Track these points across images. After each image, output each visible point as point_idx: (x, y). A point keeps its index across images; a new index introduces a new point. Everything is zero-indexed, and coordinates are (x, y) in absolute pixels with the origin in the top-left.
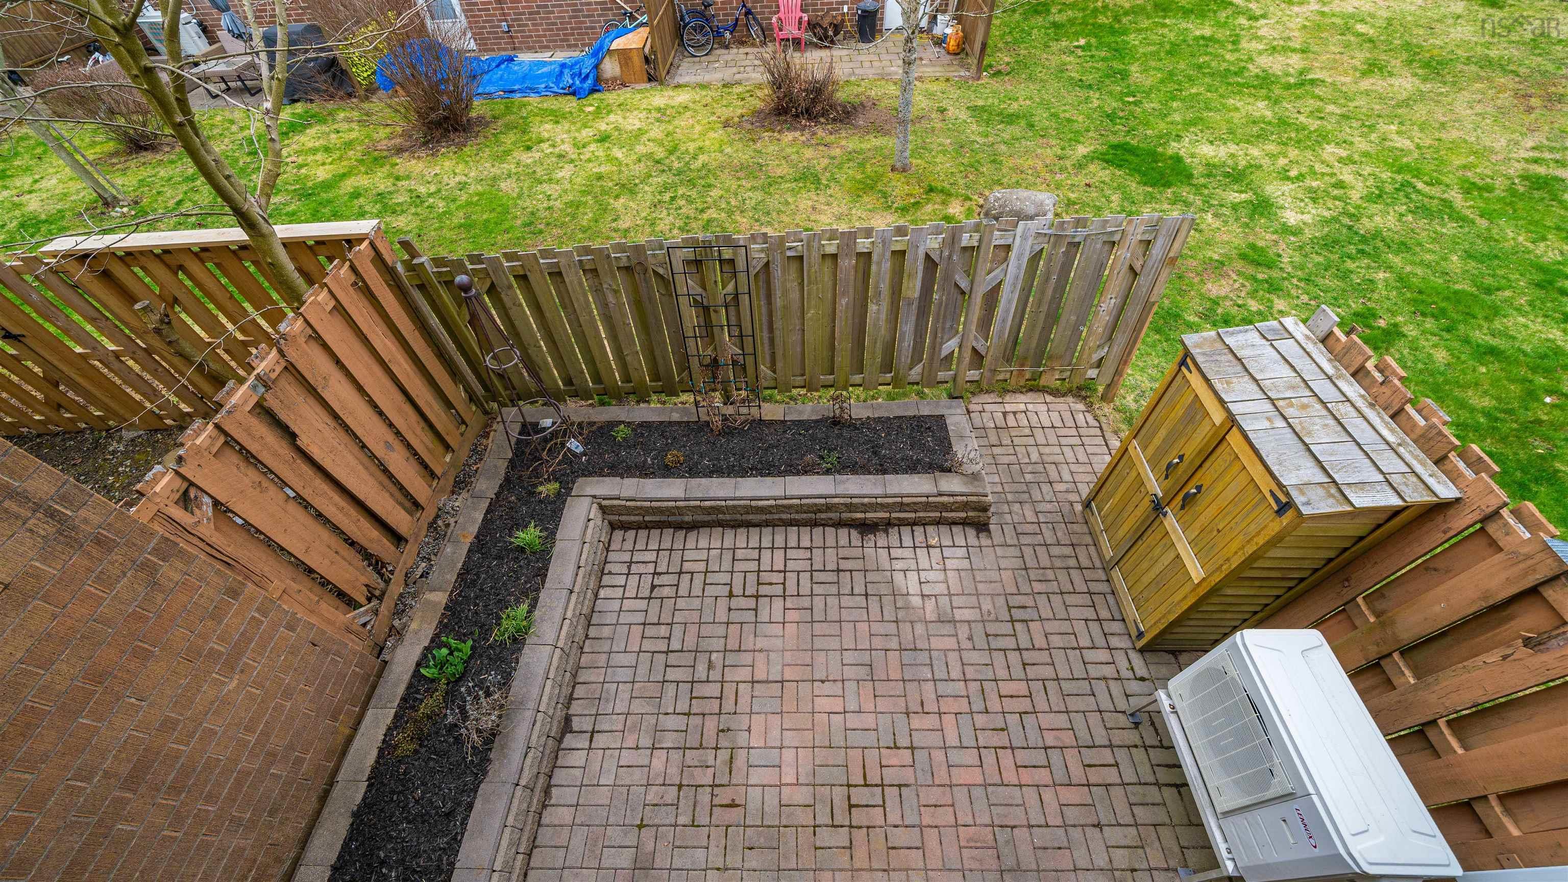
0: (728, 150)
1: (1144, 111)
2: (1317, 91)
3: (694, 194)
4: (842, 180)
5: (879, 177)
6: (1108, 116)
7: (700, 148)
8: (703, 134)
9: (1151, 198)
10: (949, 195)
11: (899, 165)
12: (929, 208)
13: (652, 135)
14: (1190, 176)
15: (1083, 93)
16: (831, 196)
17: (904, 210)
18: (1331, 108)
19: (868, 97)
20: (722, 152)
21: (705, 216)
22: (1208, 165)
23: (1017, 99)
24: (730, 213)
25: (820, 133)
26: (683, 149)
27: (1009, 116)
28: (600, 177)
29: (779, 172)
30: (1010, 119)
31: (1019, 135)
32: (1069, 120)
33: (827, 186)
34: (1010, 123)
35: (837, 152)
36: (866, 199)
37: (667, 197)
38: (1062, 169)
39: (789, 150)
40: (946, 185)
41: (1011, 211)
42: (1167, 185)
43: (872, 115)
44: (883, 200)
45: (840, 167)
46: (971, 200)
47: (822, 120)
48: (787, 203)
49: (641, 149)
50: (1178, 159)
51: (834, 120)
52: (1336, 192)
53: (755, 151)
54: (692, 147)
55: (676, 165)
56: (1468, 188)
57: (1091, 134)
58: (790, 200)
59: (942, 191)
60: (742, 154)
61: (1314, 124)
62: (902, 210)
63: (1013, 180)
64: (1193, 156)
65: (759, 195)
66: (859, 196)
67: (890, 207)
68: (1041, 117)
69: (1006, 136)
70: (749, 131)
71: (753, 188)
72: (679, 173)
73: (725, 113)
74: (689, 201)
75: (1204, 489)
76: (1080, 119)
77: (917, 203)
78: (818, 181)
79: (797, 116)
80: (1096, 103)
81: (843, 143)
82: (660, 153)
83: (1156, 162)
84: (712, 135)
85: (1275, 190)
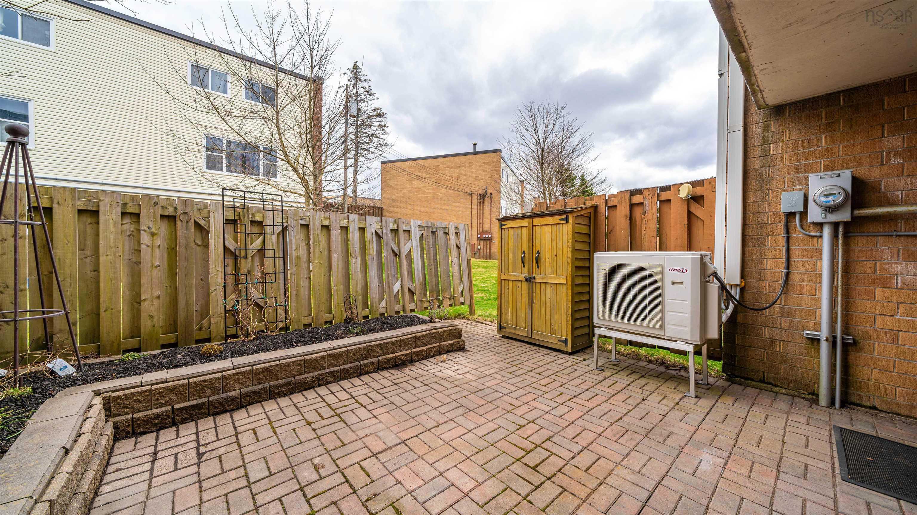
75: (540, 251)
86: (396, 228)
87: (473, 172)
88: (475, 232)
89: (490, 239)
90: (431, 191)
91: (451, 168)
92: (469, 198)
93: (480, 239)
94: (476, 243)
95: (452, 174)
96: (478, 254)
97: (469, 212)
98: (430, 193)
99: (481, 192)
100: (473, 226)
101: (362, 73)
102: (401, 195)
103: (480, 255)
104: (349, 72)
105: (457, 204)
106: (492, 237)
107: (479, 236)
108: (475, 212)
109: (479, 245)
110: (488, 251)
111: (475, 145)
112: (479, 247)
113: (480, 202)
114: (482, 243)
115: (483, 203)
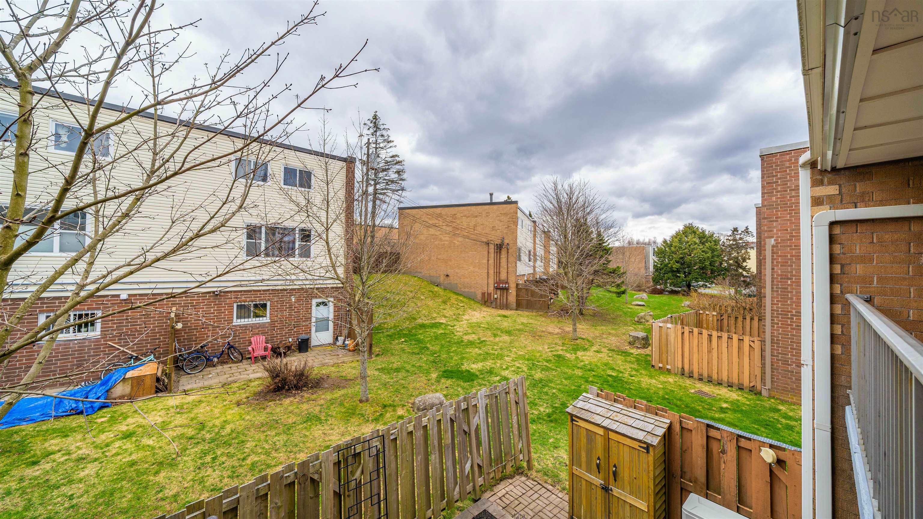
0: (248, 417)
1: (444, 358)
2: (487, 343)
3: (232, 450)
4: (334, 414)
5: (354, 408)
6: (433, 362)
7: (225, 421)
8: (223, 413)
9: (472, 387)
10: (395, 406)
11: (364, 399)
12: (388, 415)
13: (177, 422)
14: (477, 376)
15: (417, 356)
16: (331, 424)
17: (376, 420)
18: (495, 347)
19: (323, 374)
20: (244, 419)
21: (249, 461)
22: (479, 371)
23: (394, 363)
24: (268, 454)
25: (306, 395)
26: (210, 424)
27: (396, 369)
28: (133, 464)
29: (290, 421)
30: (397, 370)
31: (405, 375)
32: (420, 366)
33: (326, 420)
34: (399, 372)
35: (322, 402)
36: (352, 420)
37: (208, 459)
38: (433, 384)
39: (291, 408)
40: (390, 402)
41: (429, 404)
42: (473, 380)
43: (330, 381)
44: (362, 418)
45: (328, 408)
46: (405, 406)
47: (305, 389)
48: (306, 436)
49: (169, 434)
50: (469, 371)
51: (312, 387)
52: (520, 370)
53: (267, 413)
54: (217, 422)
55: (208, 436)
56: (547, 361)
57: (432, 369)
58: (307, 434)
59: (390, 405)
60: (261, 417)
61: (496, 353)
62: (375, 420)
63: (417, 393)
64: (472, 369)
65: (283, 437)
66: (348, 420)
67: (368, 421)
68: (408, 367)
69: (400, 377)
70: (257, 404)
71: (277, 434)
72: (213, 440)
73: (235, 398)
74: (229, 456)
75: (617, 465)
76: (424, 365)
77: (381, 414)
78: (318, 419)
79: (289, 389)
80: (425, 359)
81: (323, 397)
82: (190, 432)
83: (463, 373)
84: (231, 412)
85: (505, 373)
87: (489, 222)
88: (491, 281)
89: (507, 289)
90: (447, 238)
91: (468, 217)
92: (486, 247)
93: (497, 288)
94: (493, 292)
95: (469, 222)
96: (494, 303)
97: (485, 261)
98: (447, 241)
99: (498, 242)
100: (490, 275)
101: (381, 123)
102: (418, 241)
103: (496, 304)
104: (368, 123)
105: (474, 253)
106: (508, 287)
107: (496, 285)
108: (491, 262)
109: (496, 294)
110: (505, 300)
111: (491, 195)
112: (496, 296)
113: (497, 252)
114: (499, 292)
115: (500, 252)
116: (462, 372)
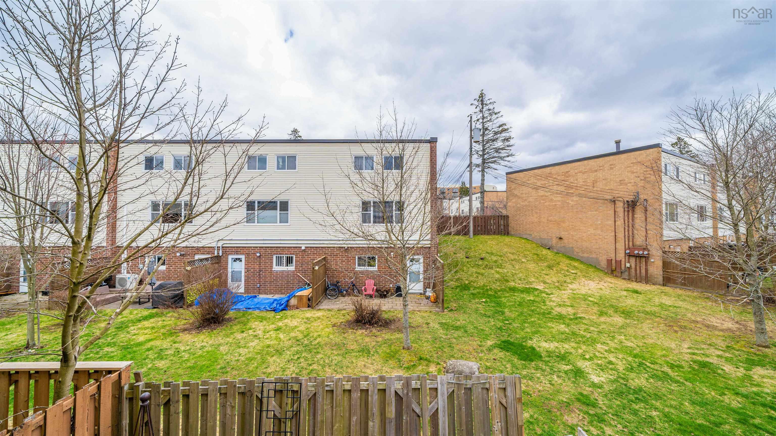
0: (331, 336)
1: (514, 327)
2: (584, 321)
3: (309, 356)
4: (380, 352)
5: (396, 352)
6: (499, 329)
7: (319, 335)
8: (322, 329)
9: (525, 367)
10: (429, 361)
11: (406, 346)
12: (420, 368)
13: (300, 329)
14: (541, 357)
15: (487, 319)
16: (374, 360)
17: (408, 368)
18: (592, 328)
19: (397, 317)
20: (328, 337)
21: (311, 368)
22: (547, 351)
23: (459, 321)
24: (324, 366)
25: (374, 331)
26: (311, 335)
27: (457, 327)
28: (268, 346)
29: (352, 347)
30: (457, 328)
31: (461, 335)
32: (482, 330)
33: (373, 355)
34: (457, 330)
35: (380, 339)
36: (390, 362)
37: (296, 357)
38: (482, 351)
39: (359, 338)
40: (428, 357)
41: (457, 371)
42: (531, 360)
43: (397, 325)
44: (398, 363)
45: (380, 346)
46: (440, 364)
47: (375, 325)
48: (352, 362)
49: (293, 334)
50: (534, 349)
51: (381, 326)
52: (610, 366)
53: (344, 337)
54: (315, 334)
55: (306, 342)
56: (672, 367)
57: (492, 336)
58: (354, 361)
59: (426, 360)
60: (337, 338)
61: (588, 335)
62: (407, 368)
63: (460, 356)
64: (539, 347)
65: (340, 358)
66: (387, 360)
67: (401, 367)
68: (470, 328)
69: (455, 335)
70: (343, 329)
71: (339, 355)
72: (306, 346)
73: (334, 321)
74: (306, 359)
76: (487, 329)
77: (414, 365)
78: (369, 352)
79: (365, 323)
80: (493, 323)
81: (383, 335)
82: (300, 336)
83: (524, 349)
84: (327, 330)
85: (582, 364)
86: (419, 387)
87: (616, 175)
88: (621, 246)
89: (647, 258)
90: (560, 199)
91: (584, 173)
92: (611, 206)
93: (630, 256)
94: (623, 260)
95: (585, 179)
96: (627, 273)
97: (611, 222)
98: (559, 201)
99: (630, 198)
100: (618, 239)
101: (486, 99)
102: (526, 203)
103: (629, 274)
105: (595, 212)
106: (648, 254)
107: (628, 251)
108: (620, 222)
109: (629, 262)
110: (643, 271)
111: (618, 143)
112: (628, 265)
113: (628, 211)
114: (633, 260)
115: (633, 211)
116: (523, 347)
